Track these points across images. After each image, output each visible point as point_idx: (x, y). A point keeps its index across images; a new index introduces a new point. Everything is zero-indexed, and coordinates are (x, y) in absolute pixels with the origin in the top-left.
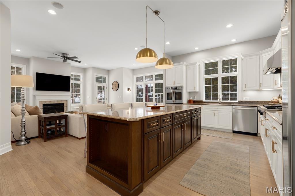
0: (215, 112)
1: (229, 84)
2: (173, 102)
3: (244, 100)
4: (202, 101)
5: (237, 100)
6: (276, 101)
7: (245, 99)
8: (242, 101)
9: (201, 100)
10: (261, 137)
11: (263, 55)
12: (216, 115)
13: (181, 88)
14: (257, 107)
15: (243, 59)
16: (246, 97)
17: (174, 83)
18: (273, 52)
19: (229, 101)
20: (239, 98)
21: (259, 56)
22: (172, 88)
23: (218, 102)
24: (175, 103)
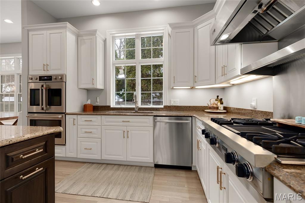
0: (125, 129)
1: (152, 78)
2: (43, 109)
3: (171, 105)
4: (110, 106)
5: (162, 105)
6: (215, 106)
7: (173, 104)
8: (169, 107)
9: (108, 105)
10: (197, 171)
11: (199, 27)
12: (126, 135)
13: (62, 79)
14: (192, 117)
15: (170, 36)
16: (175, 100)
17: (46, 66)
18: (214, 19)
19: (151, 106)
20: (166, 102)
21: (193, 29)
22: (42, 78)
23: (134, 108)
24: (47, 111)
